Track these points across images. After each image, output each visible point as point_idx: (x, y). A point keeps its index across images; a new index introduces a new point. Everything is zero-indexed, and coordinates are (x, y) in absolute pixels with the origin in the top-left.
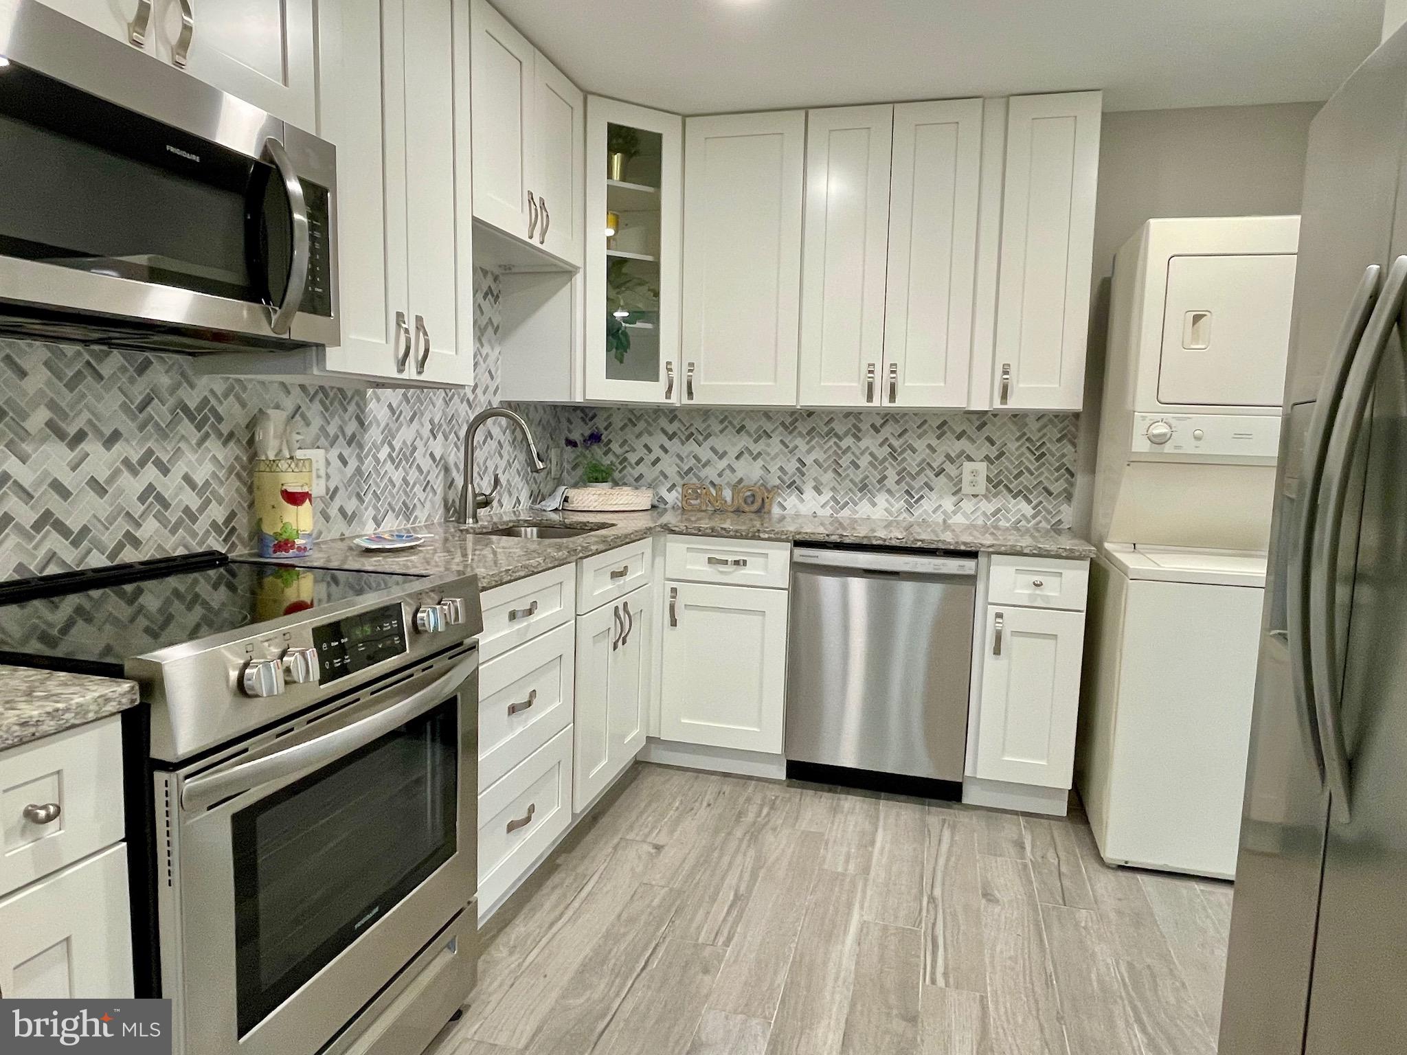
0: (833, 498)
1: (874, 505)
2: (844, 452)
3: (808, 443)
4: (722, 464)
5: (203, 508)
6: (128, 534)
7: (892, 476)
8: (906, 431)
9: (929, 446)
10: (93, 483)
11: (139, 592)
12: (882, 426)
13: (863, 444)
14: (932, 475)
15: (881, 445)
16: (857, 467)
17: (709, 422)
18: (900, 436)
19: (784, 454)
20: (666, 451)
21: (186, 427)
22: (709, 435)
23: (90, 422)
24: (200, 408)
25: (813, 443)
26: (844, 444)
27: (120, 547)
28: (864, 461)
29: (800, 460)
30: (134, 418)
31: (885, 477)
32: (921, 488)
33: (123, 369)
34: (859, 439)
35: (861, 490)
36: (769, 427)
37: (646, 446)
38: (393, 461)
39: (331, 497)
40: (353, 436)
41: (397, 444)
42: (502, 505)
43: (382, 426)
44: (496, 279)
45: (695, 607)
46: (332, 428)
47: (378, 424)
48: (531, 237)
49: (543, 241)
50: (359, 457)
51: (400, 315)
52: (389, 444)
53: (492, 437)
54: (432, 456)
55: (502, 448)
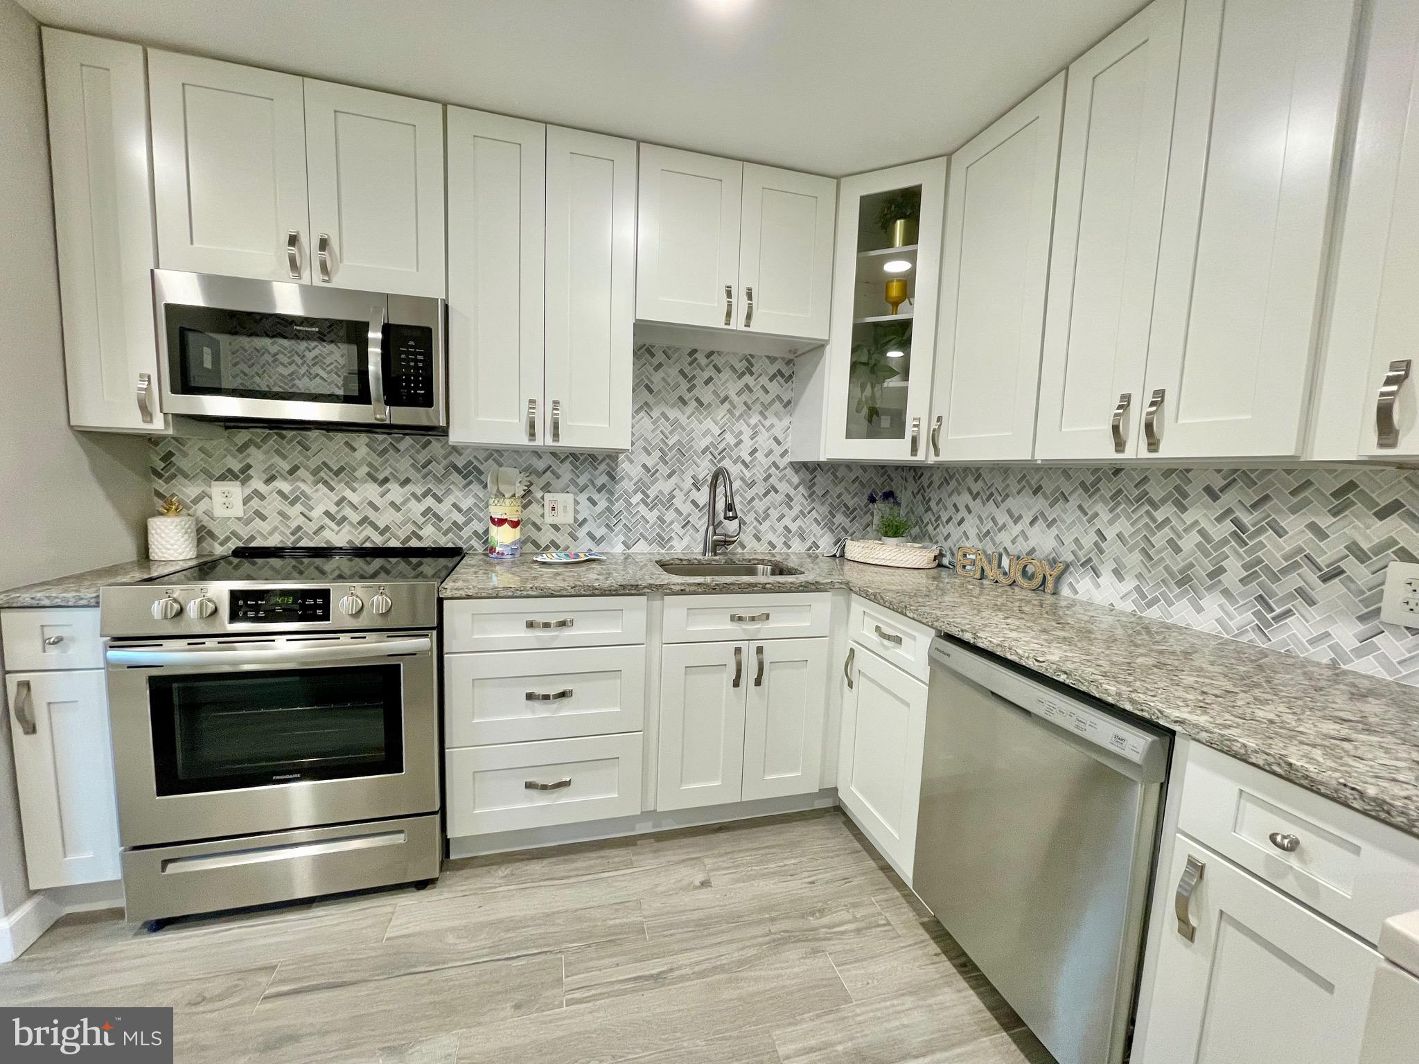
0: (1138, 589)
1: (1199, 609)
2: (1160, 526)
3: (1111, 511)
4: (1016, 529)
5: (467, 523)
6: (414, 533)
7: (1234, 568)
8: (1266, 498)
9: (1313, 527)
10: (393, 504)
11: (420, 564)
12: (1222, 490)
13: (1189, 517)
14: (1313, 578)
15: (1219, 519)
16: (1178, 550)
17: (1008, 482)
18: (1255, 506)
19: (1083, 525)
20: (970, 512)
21: (455, 477)
22: (1007, 496)
23: (391, 473)
24: (465, 467)
25: (1118, 510)
26: (1160, 516)
27: (408, 539)
28: (1189, 542)
29: (1099, 532)
30: (418, 470)
31: (1221, 570)
32: (1290, 597)
33: (412, 446)
34: (1183, 509)
35: (1180, 584)
36: (1066, 487)
37: (955, 506)
38: (647, 505)
39: (580, 525)
40: (604, 486)
41: (652, 493)
42: (789, 547)
43: (635, 480)
44: (789, 362)
45: (865, 676)
46: (582, 480)
47: (631, 479)
48: (728, 323)
49: (748, 325)
50: (609, 500)
51: (532, 402)
52: (644, 493)
53: (776, 491)
54: (694, 503)
55: (791, 500)
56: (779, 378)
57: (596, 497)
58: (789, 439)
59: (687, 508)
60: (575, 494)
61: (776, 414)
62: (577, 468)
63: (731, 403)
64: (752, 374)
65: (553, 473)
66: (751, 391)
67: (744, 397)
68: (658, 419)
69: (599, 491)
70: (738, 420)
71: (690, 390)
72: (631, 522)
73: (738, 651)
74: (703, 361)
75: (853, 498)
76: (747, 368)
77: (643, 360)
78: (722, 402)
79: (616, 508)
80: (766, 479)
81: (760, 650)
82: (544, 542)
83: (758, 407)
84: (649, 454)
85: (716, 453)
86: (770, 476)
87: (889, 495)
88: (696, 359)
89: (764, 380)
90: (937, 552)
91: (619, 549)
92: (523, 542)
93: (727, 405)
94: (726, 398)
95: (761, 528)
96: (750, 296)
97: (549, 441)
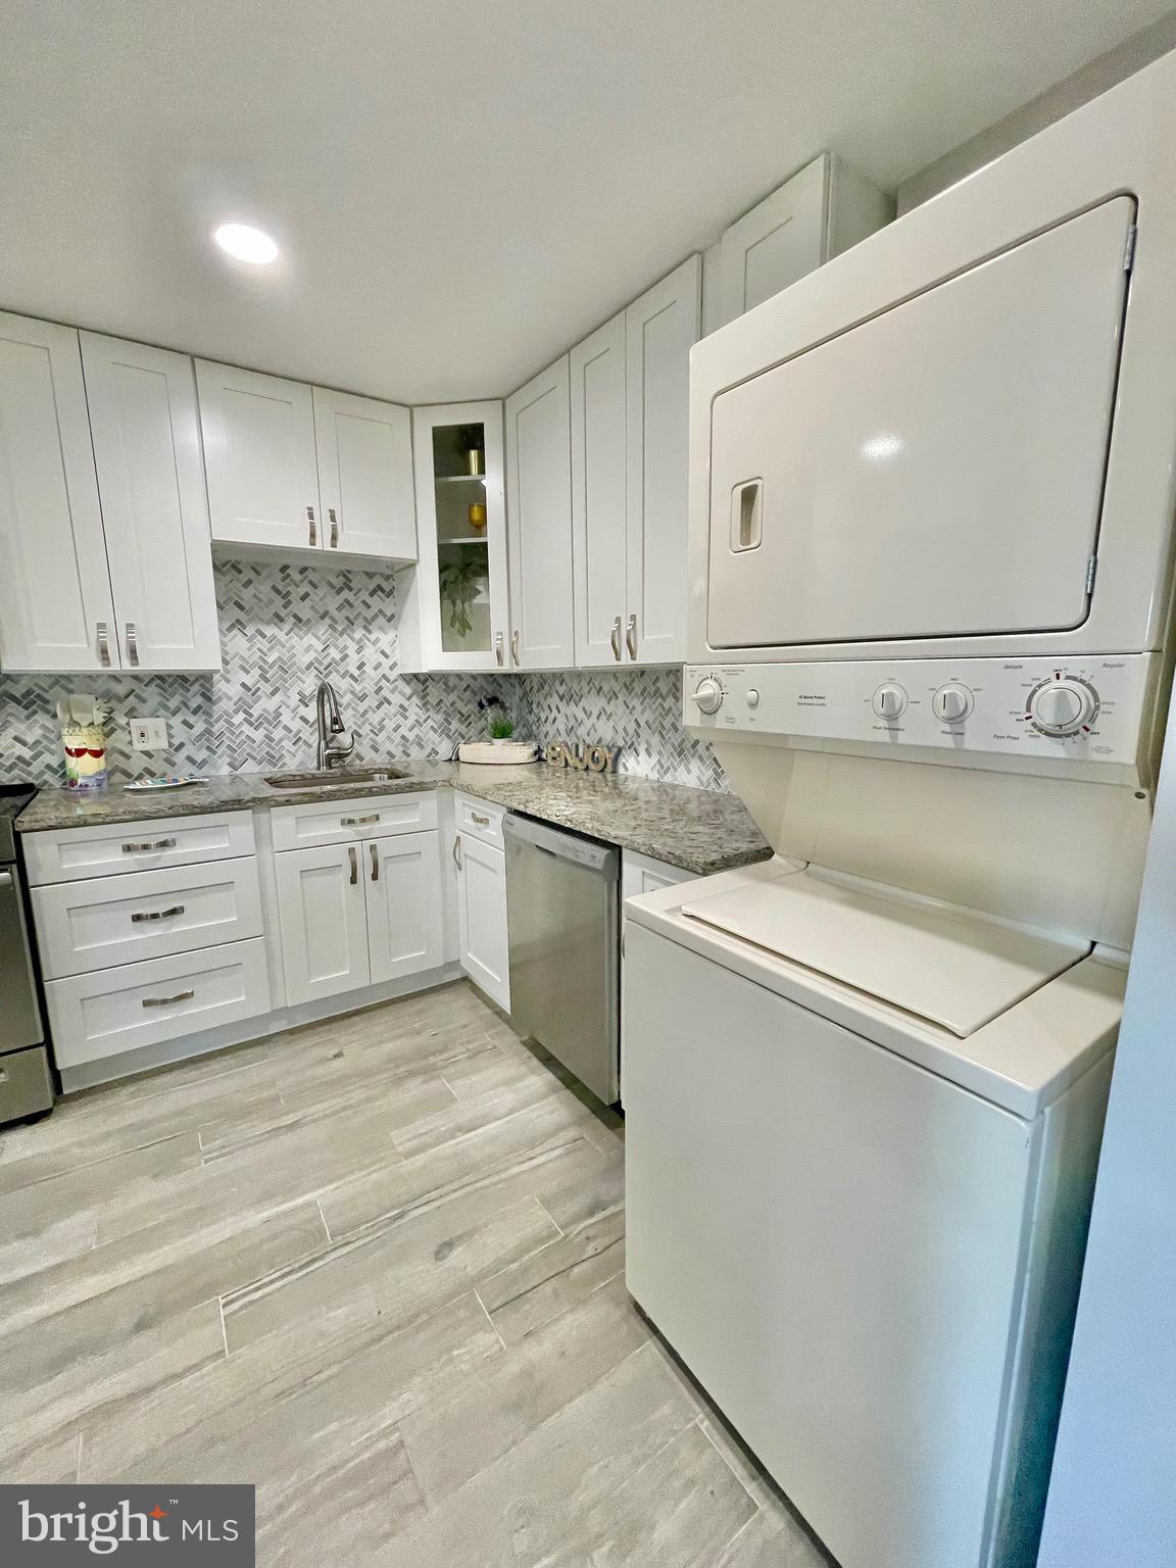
0: (659, 762)
1: (689, 771)
2: (667, 714)
3: (642, 704)
4: (589, 723)
5: (35, 757)
17: (581, 684)
19: (626, 715)
20: (559, 711)
21: (13, 708)
22: (582, 696)
24: (25, 696)
25: (645, 703)
29: (636, 721)
35: (679, 755)
36: (616, 688)
38: (251, 724)
39: (177, 750)
40: (199, 708)
41: (256, 712)
42: (409, 755)
43: (235, 699)
44: (388, 578)
45: (472, 859)
46: (173, 703)
47: (230, 698)
48: (313, 544)
49: (334, 545)
50: (206, 721)
51: (101, 626)
52: (245, 712)
53: (389, 703)
54: (303, 719)
55: (406, 710)
56: (380, 593)
57: (192, 719)
58: (397, 652)
59: (296, 724)
60: (166, 718)
61: (381, 628)
62: (166, 691)
63: (332, 619)
64: (351, 589)
65: (138, 697)
66: (351, 606)
67: (346, 612)
68: (253, 636)
69: (195, 712)
70: (341, 634)
71: (285, 607)
72: (235, 742)
73: (352, 851)
74: (297, 577)
75: (466, 705)
76: (345, 583)
77: (229, 577)
78: (322, 618)
79: (216, 729)
80: (377, 692)
81: (373, 848)
82: (136, 771)
83: (360, 622)
84: (248, 672)
85: (322, 668)
86: (381, 688)
87: (493, 701)
88: (289, 575)
89: (364, 595)
90: (536, 748)
91: (225, 770)
92: (110, 773)
93: (327, 620)
94: (326, 613)
95: (377, 738)
96: (333, 519)
97: (127, 666)
